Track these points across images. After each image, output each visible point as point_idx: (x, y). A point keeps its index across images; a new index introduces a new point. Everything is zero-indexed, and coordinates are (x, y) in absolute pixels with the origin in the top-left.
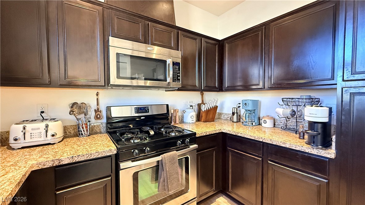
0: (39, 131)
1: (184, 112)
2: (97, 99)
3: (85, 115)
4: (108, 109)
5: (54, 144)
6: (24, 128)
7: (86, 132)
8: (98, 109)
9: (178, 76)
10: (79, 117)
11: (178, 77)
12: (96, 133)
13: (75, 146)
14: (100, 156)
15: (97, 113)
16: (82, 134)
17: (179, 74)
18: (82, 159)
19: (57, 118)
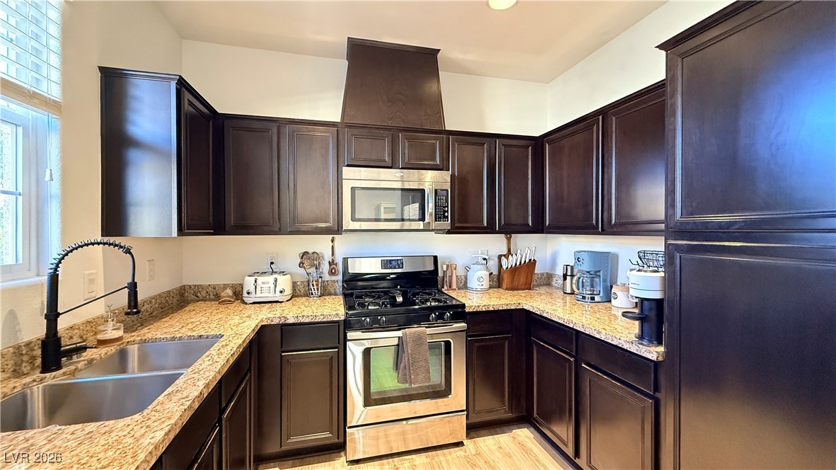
0: (268, 285)
1: (467, 269)
2: (333, 247)
3: (316, 268)
4: (345, 260)
5: (282, 302)
6: (256, 281)
7: (316, 291)
8: (333, 261)
9: (445, 211)
10: (309, 271)
11: (444, 214)
12: (330, 294)
13: (303, 307)
14: (325, 320)
15: (332, 267)
16: (312, 294)
17: (446, 209)
18: (307, 320)
19: (287, 272)
